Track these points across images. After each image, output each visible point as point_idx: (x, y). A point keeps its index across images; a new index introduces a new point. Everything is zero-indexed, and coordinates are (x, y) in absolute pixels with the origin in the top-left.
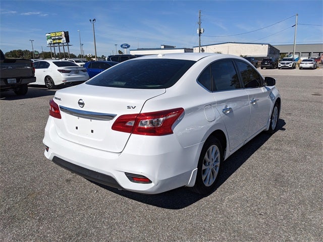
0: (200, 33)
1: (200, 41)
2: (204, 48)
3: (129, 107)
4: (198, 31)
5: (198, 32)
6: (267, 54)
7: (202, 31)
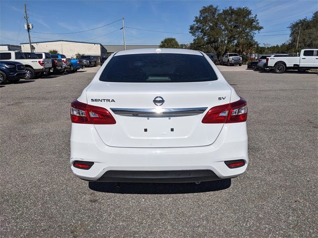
0: (29, 29)
1: (30, 37)
2: (34, 45)
3: (220, 99)
4: (26, 26)
5: (26, 28)
6: (100, 53)
7: (31, 27)
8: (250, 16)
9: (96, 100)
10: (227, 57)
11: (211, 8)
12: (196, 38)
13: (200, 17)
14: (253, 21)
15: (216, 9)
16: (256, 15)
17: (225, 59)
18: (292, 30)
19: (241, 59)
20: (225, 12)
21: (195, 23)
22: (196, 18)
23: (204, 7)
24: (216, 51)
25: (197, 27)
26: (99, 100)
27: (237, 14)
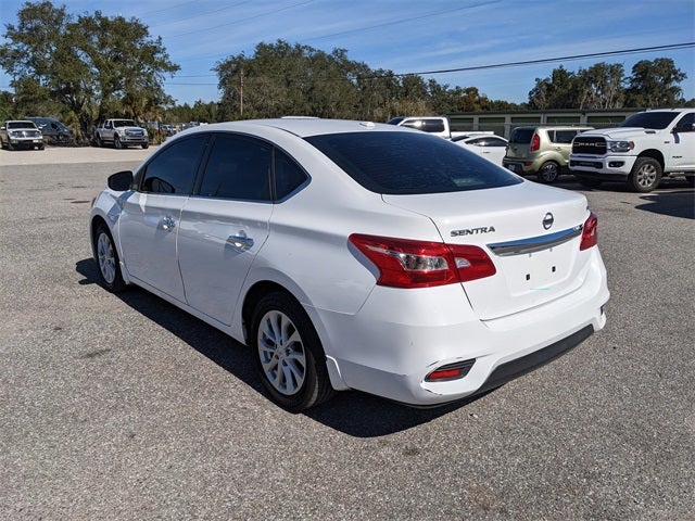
8: (146, 40)
9: (461, 233)
10: (111, 127)
11: (47, 8)
12: (17, 78)
13: (21, 28)
14: (155, 50)
15: (61, 13)
16: (160, 38)
17: (105, 133)
18: (221, 74)
19: (146, 133)
20: (86, 23)
21: (10, 41)
22: (11, 28)
23: (28, 4)
24: (76, 113)
25: (17, 51)
26: (468, 231)
27: (116, 31)
